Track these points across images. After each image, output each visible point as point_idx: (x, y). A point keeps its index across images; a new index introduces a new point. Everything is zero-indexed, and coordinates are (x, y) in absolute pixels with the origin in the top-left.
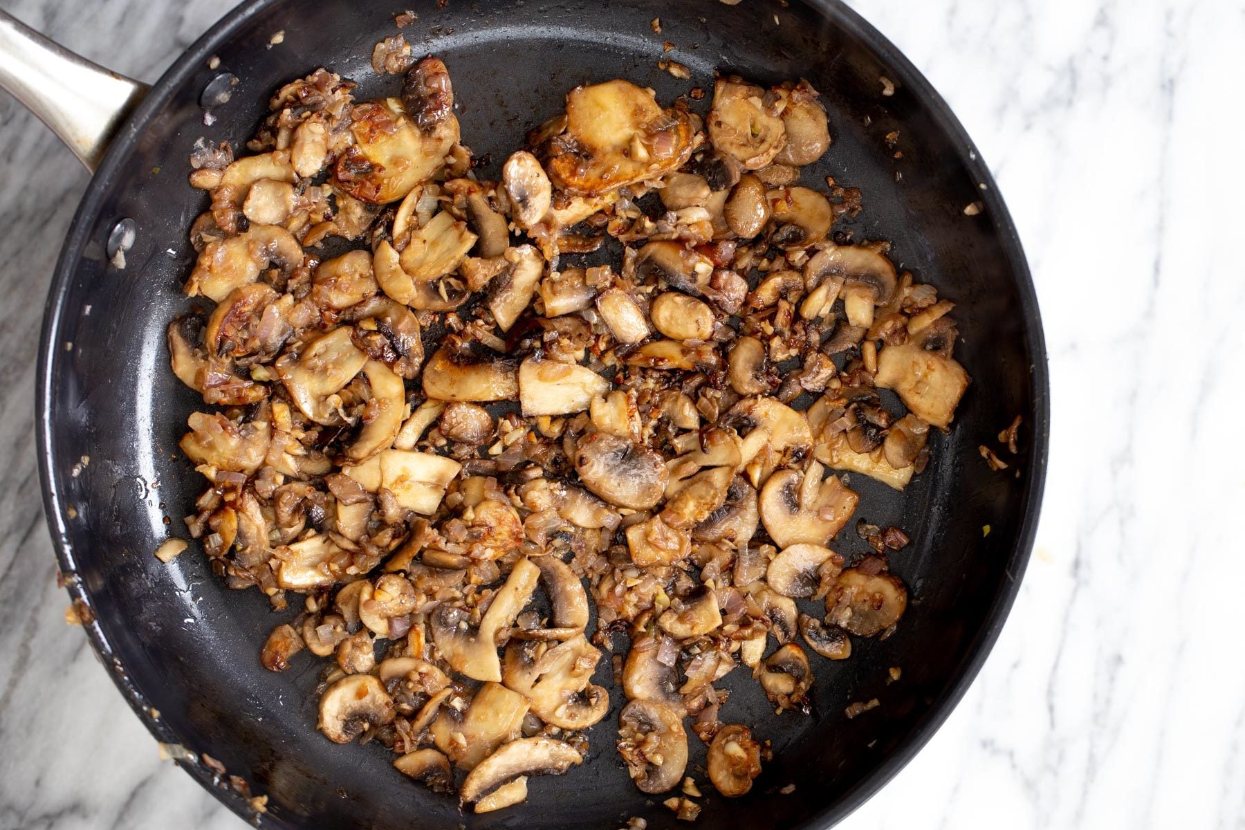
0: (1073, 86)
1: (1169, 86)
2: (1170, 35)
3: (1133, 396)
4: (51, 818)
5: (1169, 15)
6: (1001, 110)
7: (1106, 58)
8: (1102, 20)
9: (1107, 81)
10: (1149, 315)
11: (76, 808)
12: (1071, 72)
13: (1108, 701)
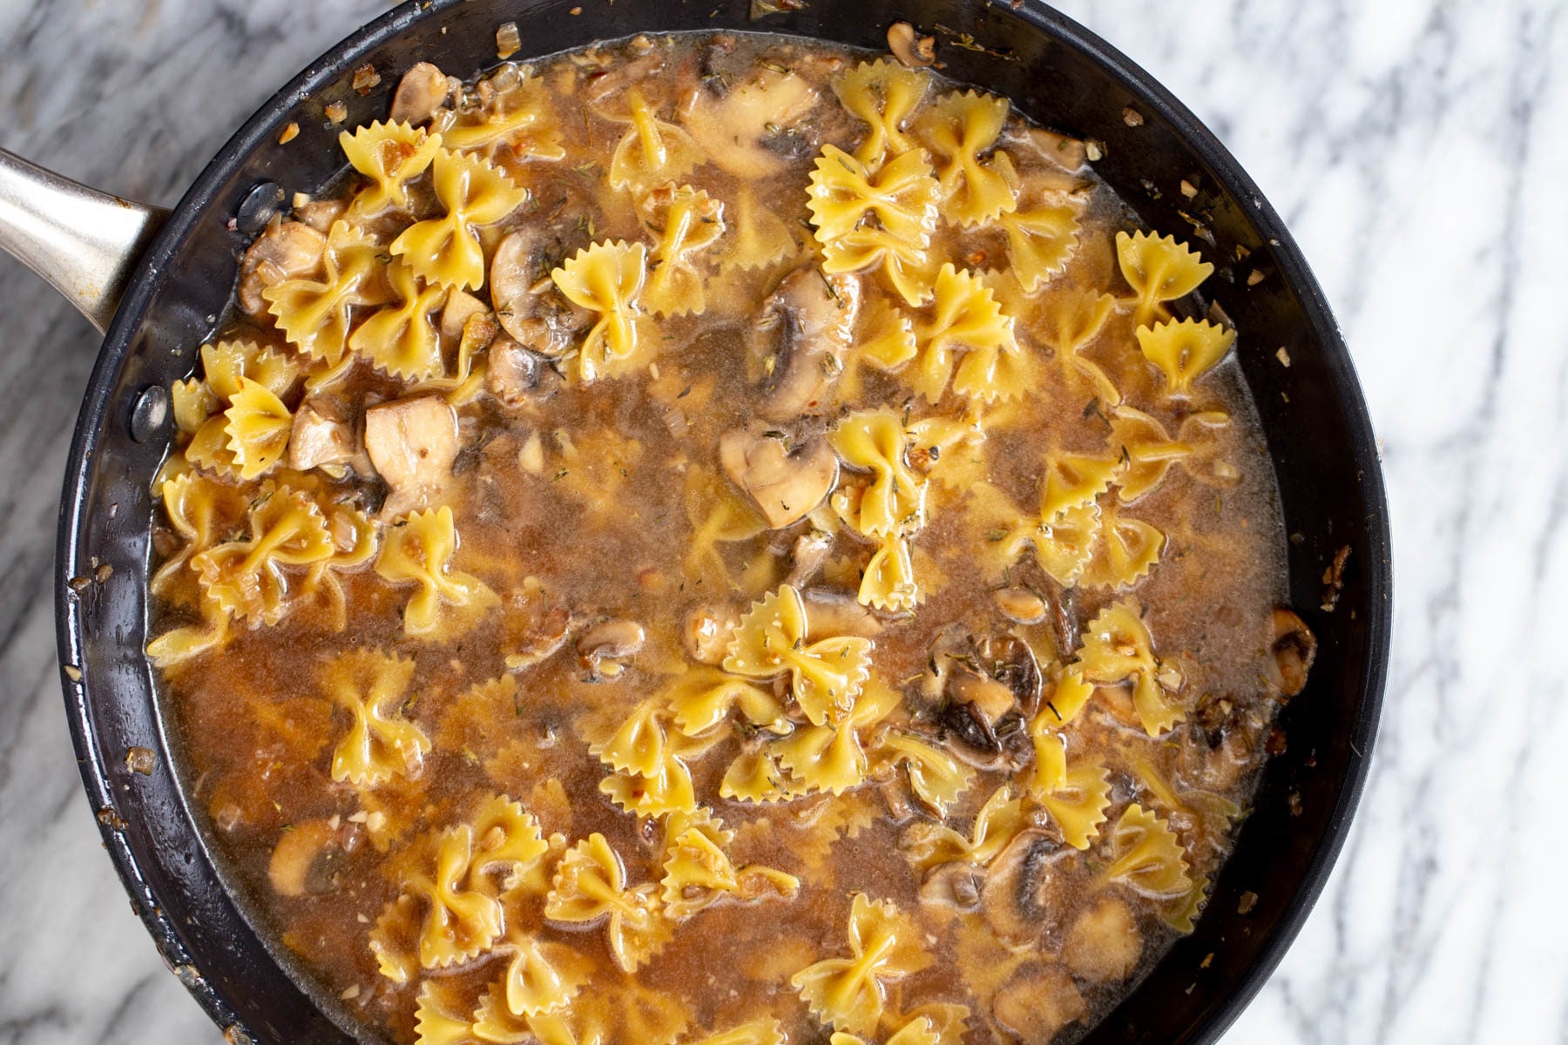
0: (1397, 107)
1: (1522, 112)
2: (1526, 44)
3: (1461, 520)
4: (19, 1027)
5: (1526, 19)
6: (1298, 139)
7: (1441, 73)
8: (1438, 23)
9: (1441, 104)
10: (1487, 410)
11: (53, 1014)
12: (1394, 89)
13: (1416, 920)
